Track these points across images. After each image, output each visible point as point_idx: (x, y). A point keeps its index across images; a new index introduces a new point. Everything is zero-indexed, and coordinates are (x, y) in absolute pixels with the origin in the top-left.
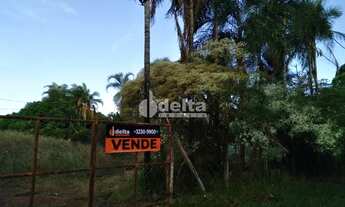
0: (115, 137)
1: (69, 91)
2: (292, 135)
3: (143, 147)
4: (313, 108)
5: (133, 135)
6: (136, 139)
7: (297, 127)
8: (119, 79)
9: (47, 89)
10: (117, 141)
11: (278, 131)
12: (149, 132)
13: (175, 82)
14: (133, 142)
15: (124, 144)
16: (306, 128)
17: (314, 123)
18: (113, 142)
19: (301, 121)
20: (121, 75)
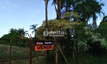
0: (38, 45)
1: (17, 31)
2: (92, 43)
3: (47, 48)
4: (99, 34)
5: (44, 44)
6: (45, 46)
7: (94, 40)
8: (33, 27)
9: (10, 30)
10: (39, 46)
11: (88, 42)
12: (49, 43)
13: (57, 26)
14: (44, 47)
15: (41, 48)
16: (97, 40)
17: (100, 38)
18: (38, 47)
19: (95, 38)
20: (34, 25)
